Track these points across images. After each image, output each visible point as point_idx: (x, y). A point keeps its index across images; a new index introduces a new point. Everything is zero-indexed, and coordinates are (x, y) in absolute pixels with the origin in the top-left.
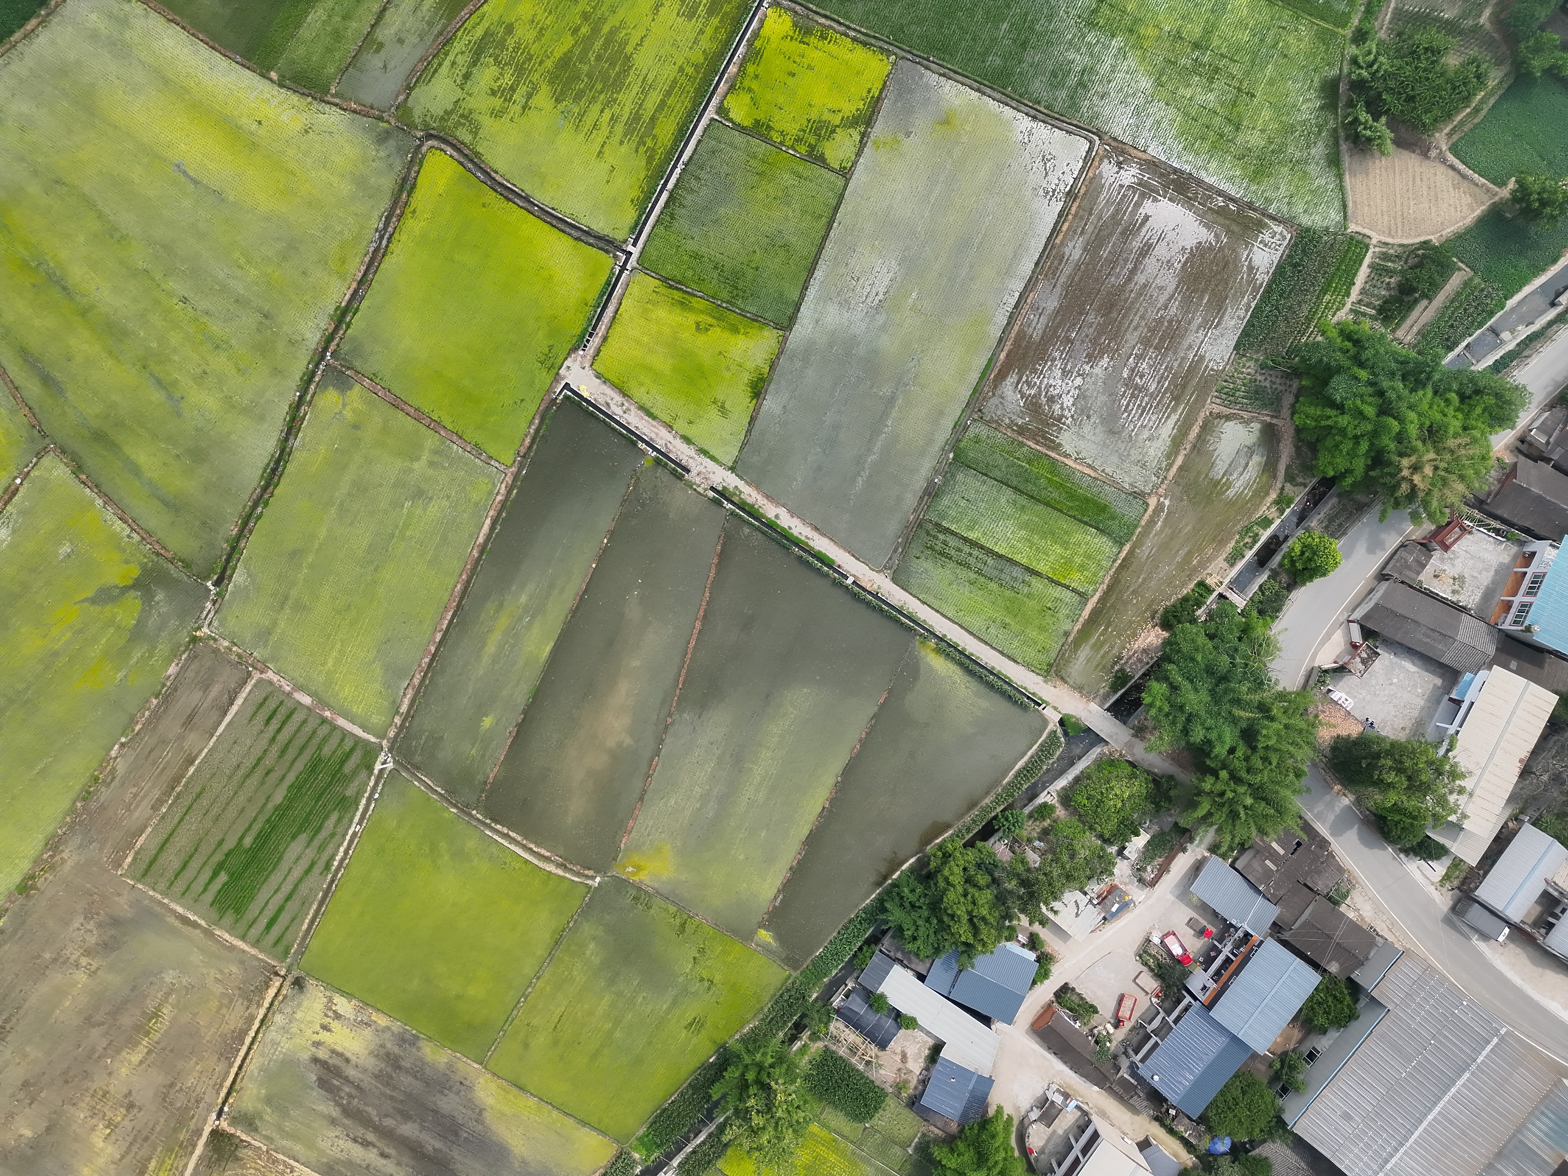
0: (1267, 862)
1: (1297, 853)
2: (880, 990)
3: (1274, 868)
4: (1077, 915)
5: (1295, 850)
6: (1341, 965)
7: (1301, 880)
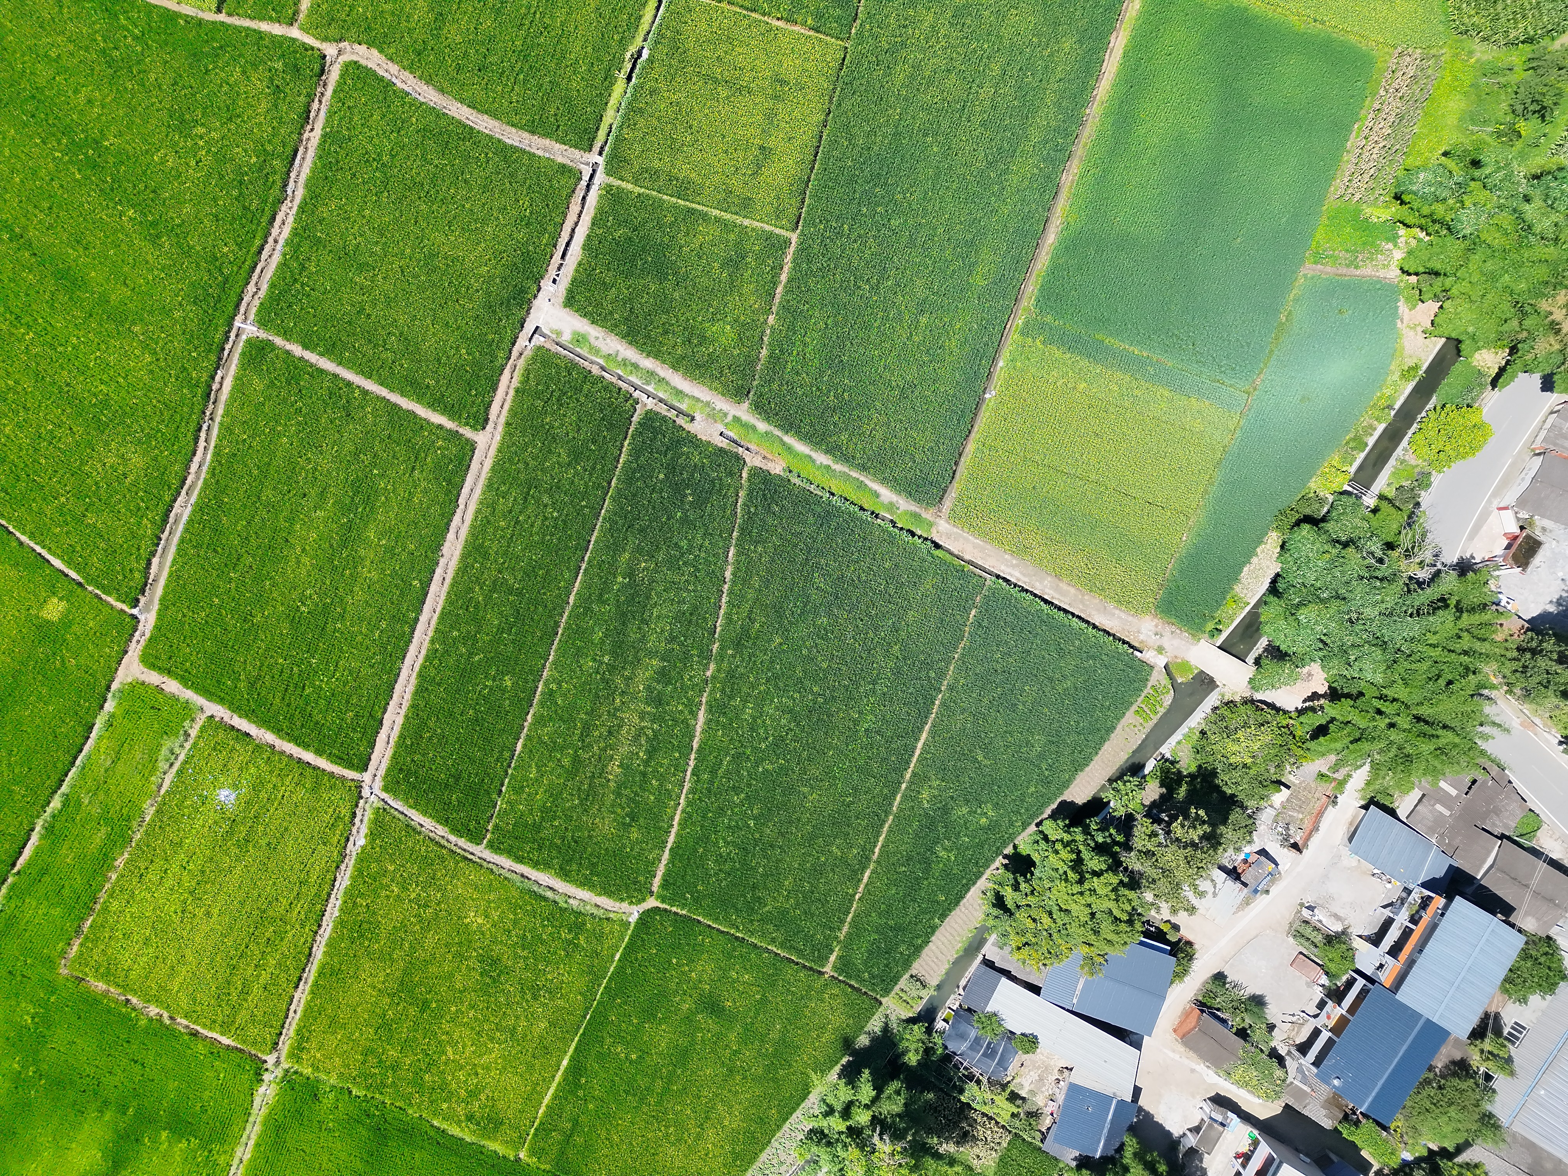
0: (1438, 807)
1: (1471, 792)
2: (990, 1009)
3: (1447, 813)
4: (1215, 895)
5: (1470, 788)
6: (1538, 919)
7: (1479, 823)
